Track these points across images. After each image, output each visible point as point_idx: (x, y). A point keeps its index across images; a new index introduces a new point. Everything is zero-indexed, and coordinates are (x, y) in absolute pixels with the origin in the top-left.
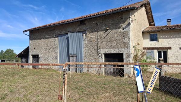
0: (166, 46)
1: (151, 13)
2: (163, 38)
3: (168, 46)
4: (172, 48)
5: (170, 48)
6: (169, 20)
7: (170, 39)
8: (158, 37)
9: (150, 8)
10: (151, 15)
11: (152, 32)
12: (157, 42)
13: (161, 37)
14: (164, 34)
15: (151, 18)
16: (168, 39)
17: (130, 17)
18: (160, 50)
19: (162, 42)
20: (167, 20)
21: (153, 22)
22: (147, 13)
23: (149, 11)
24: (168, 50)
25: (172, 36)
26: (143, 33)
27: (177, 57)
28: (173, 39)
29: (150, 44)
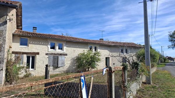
0: (34, 52)
1: (21, 16)
2: (32, 44)
3: (36, 51)
4: (40, 54)
5: (38, 53)
6: (35, 28)
7: (38, 45)
8: (28, 42)
9: (22, 12)
10: (20, 19)
11: (22, 36)
12: (27, 47)
13: (31, 42)
14: (34, 40)
15: (20, 22)
16: (37, 45)
17: (7, 15)
18: (29, 55)
19: (32, 48)
20: (33, 27)
21: (21, 26)
22: (17, 15)
23: (19, 14)
24: (37, 55)
25: (40, 43)
26: (13, 35)
27: (43, 62)
28: (41, 46)
29: (20, 48)
